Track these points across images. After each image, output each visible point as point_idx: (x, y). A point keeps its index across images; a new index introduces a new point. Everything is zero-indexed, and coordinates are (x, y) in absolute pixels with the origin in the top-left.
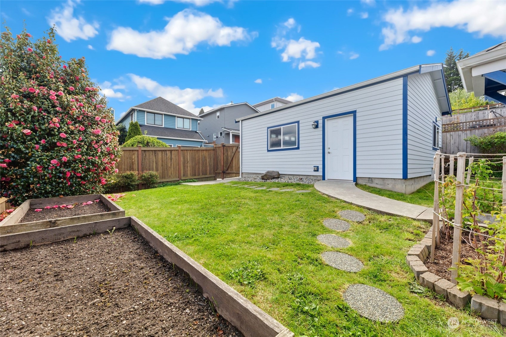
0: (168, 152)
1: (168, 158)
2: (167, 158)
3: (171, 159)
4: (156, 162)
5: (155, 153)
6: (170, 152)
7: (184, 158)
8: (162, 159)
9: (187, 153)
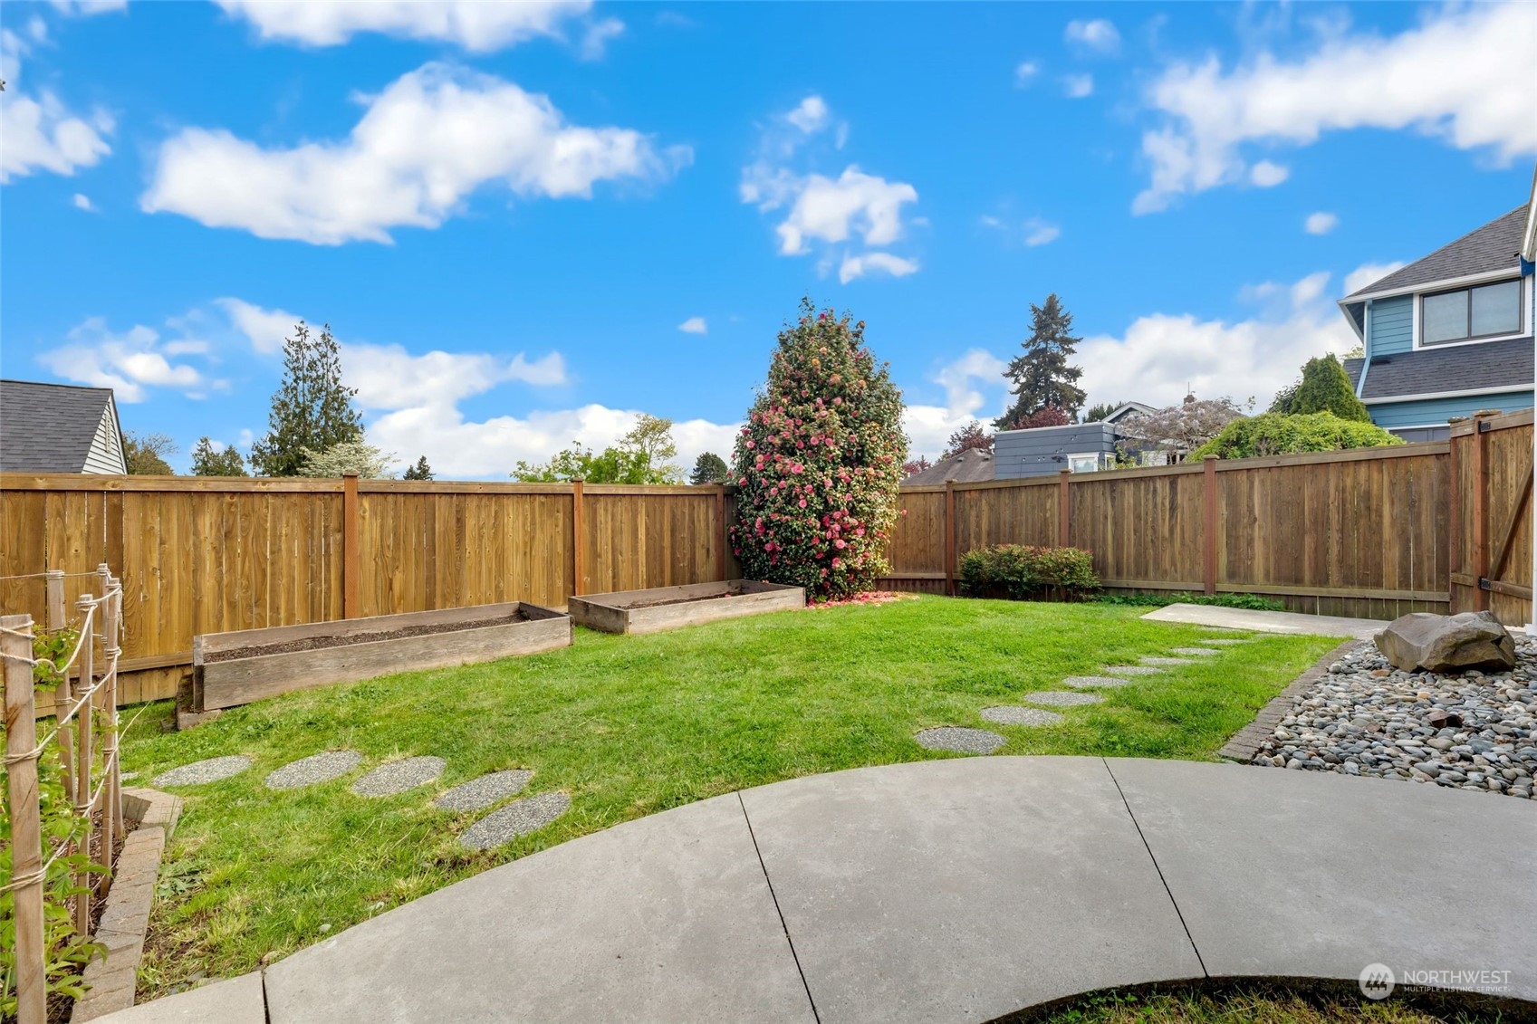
0: (1159, 484)
1: (1159, 506)
2: (1155, 506)
3: (1173, 509)
4: (1114, 517)
5: (1113, 491)
6: (1167, 482)
7: (1233, 503)
8: (1135, 509)
9: (1252, 483)
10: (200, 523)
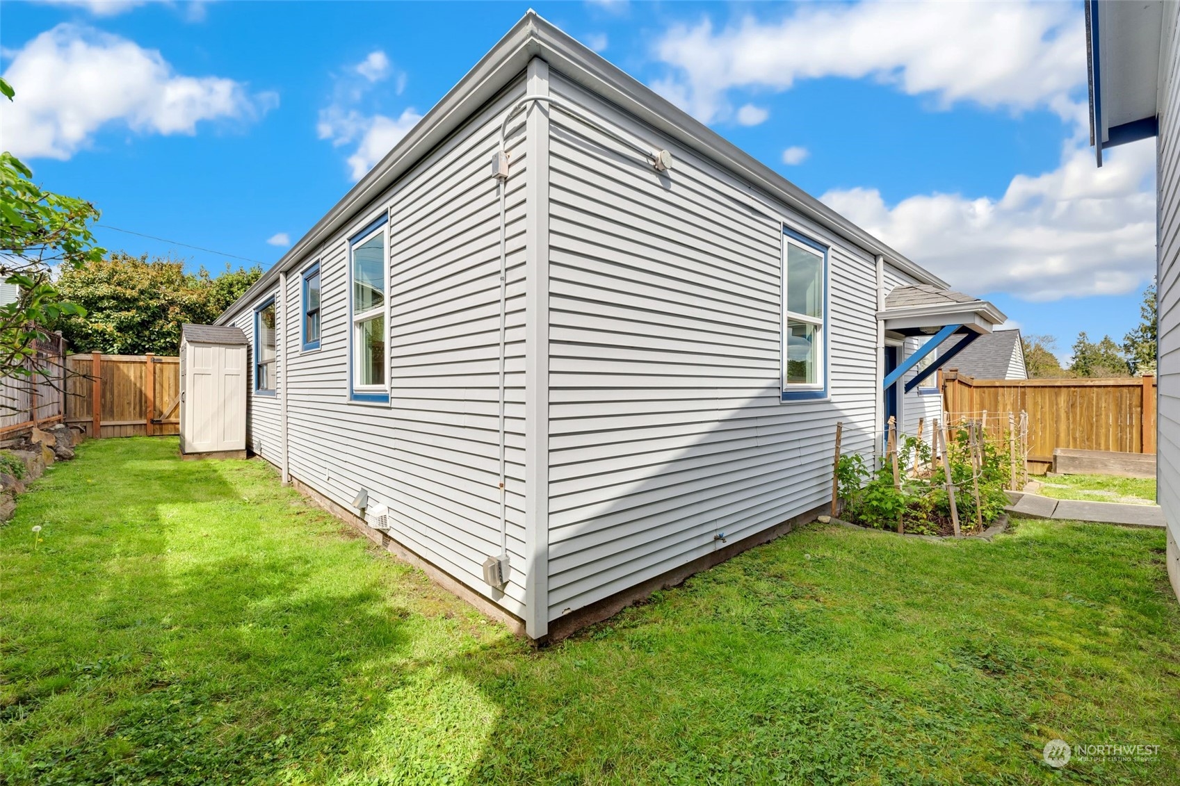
10: (1059, 400)
